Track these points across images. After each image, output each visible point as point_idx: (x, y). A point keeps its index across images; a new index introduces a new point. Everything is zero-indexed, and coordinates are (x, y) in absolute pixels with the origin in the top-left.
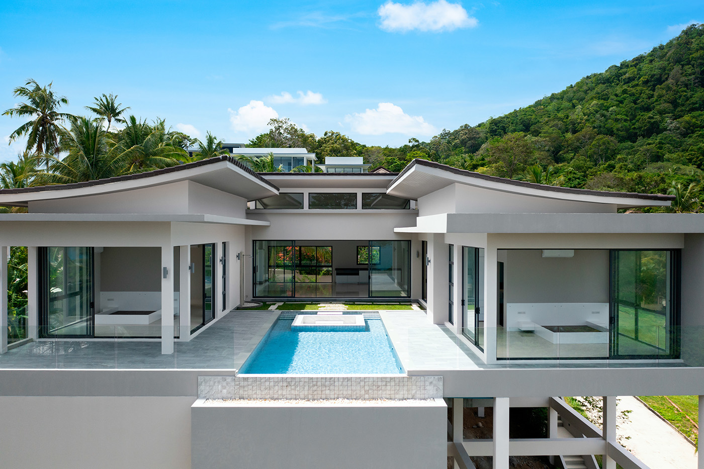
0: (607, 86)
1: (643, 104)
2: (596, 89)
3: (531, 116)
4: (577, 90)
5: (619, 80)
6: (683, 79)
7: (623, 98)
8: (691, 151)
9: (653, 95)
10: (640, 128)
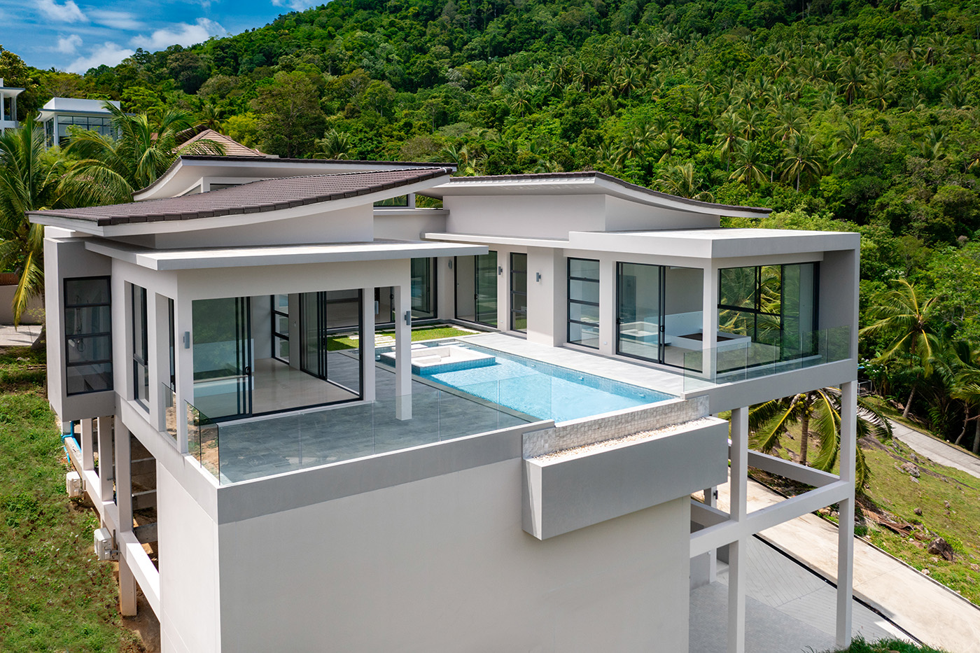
0: (369, 13)
1: (417, 43)
2: (356, 15)
3: (274, 42)
4: (331, 14)
5: (382, 7)
6: (458, 17)
7: (390, 32)
8: (481, 109)
9: (425, 32)
10: (416, 73)
